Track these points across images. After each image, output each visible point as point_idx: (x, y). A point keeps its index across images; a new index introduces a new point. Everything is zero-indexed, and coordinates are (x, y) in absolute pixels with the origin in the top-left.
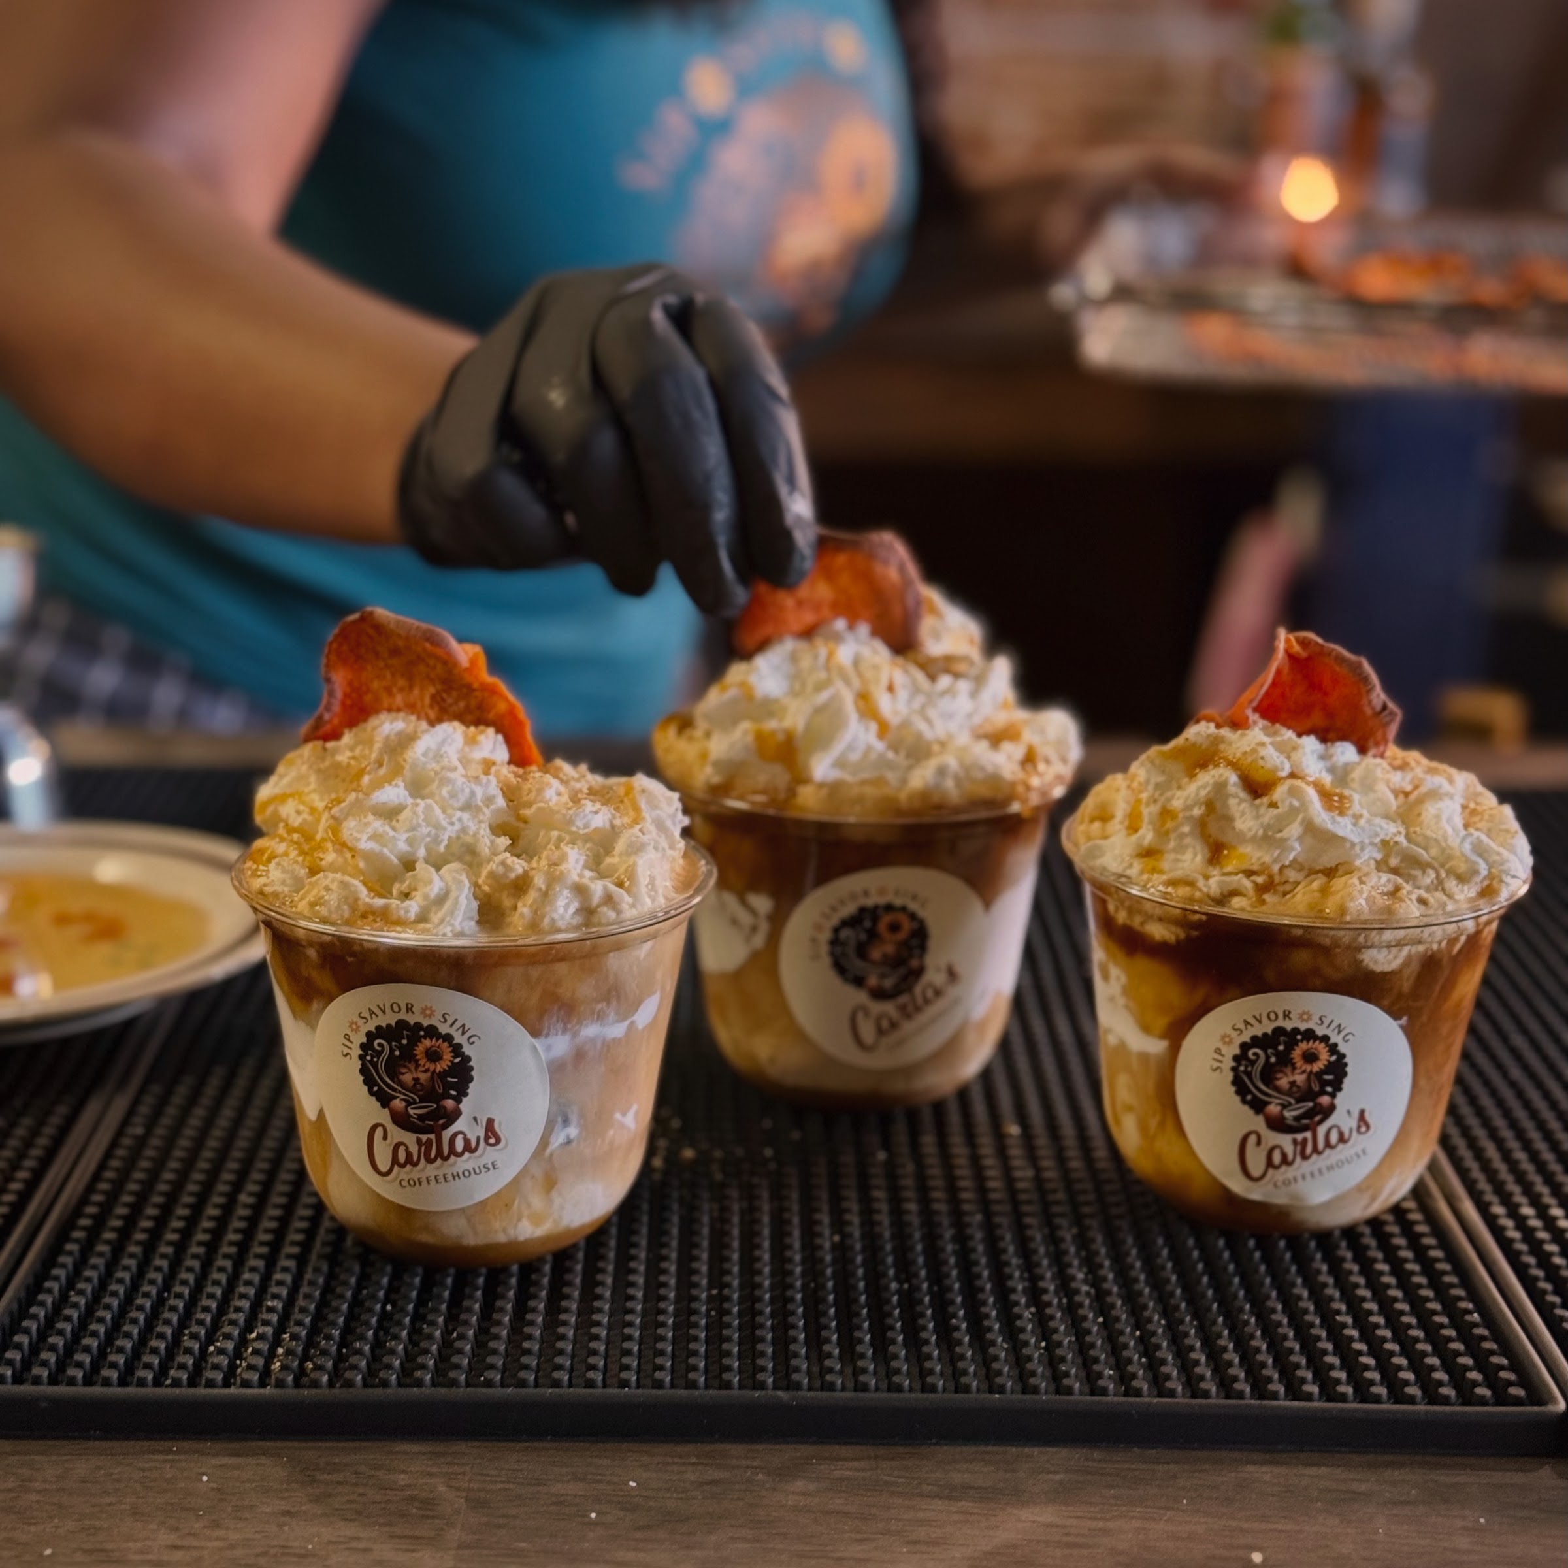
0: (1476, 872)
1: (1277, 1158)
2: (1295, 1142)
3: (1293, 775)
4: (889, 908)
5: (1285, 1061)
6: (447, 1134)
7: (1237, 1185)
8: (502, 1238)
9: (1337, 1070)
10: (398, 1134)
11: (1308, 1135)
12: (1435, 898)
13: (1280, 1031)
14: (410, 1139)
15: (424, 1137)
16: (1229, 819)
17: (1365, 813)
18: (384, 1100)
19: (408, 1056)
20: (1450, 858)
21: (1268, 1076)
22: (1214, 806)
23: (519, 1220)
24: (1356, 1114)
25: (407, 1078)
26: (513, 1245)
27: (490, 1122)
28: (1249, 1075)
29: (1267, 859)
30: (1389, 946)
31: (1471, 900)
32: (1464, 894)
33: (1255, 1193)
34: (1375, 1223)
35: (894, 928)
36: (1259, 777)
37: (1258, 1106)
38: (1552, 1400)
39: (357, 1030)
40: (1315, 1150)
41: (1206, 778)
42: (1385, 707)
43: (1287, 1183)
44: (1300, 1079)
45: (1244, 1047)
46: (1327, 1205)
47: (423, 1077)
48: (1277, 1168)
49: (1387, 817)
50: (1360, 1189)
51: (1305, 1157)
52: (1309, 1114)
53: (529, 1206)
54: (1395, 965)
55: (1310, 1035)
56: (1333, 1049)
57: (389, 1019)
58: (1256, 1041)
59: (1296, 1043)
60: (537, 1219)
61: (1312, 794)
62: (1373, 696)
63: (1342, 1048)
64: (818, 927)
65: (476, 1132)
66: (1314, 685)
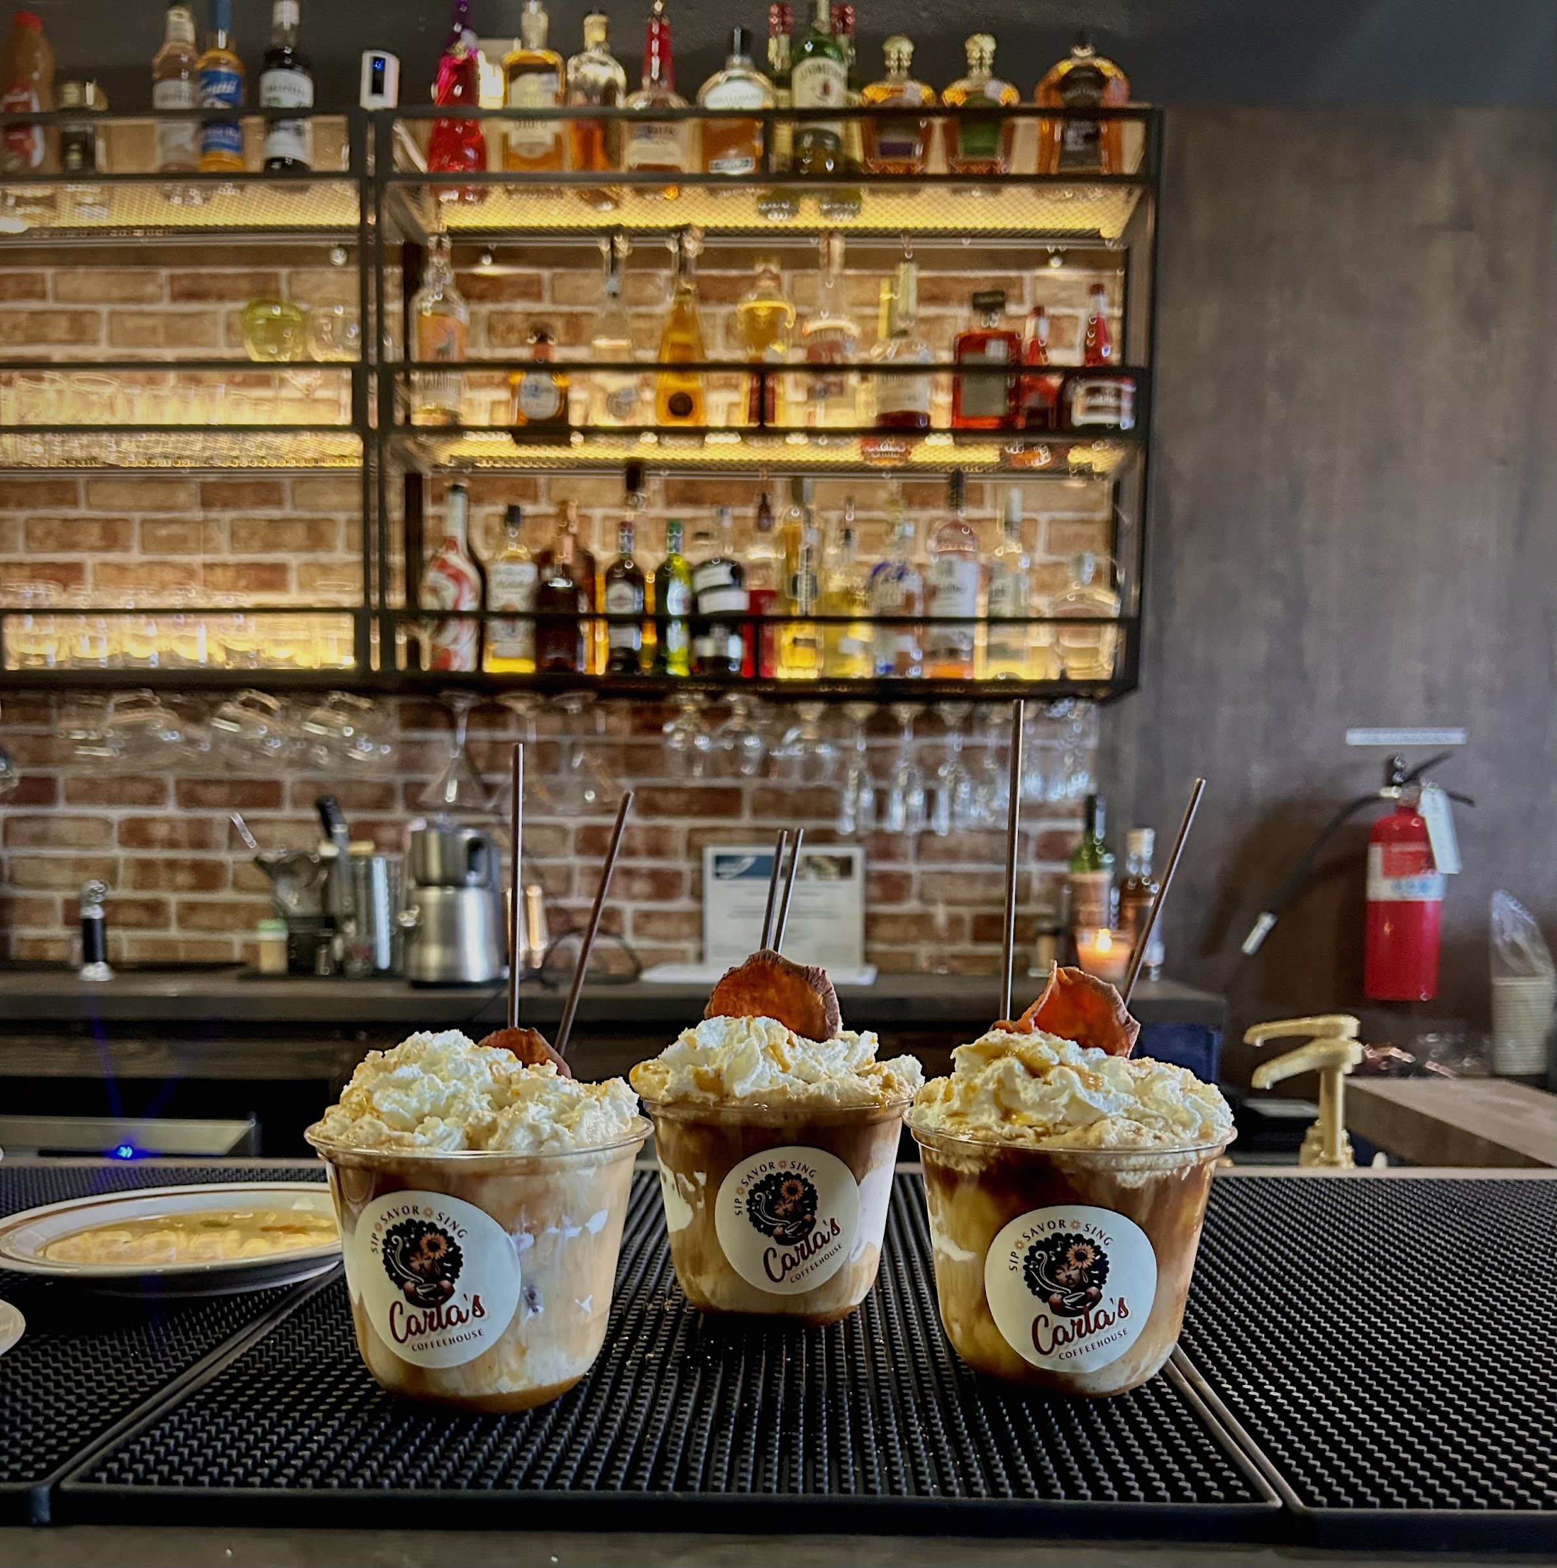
0: (1194, 1120)
1: (1060, 1337)
2: (1073, 1322)
3: (1061, 1064)
4: (788, 1175)
5: (1062, 1259)
6: (444, 1308)
7: (1033, 1358)
8: (489, 1391)
9: (1101, 1267)
10: (410, 1309)
11: (1082, 1317)
12: (1166, 1136)
13: (1057, 1236)
14: (418, 1312)
15: (428, 1311)
16: (1015, 1093)
17: (1113, 1090)
18: (400, 1282)
19: (416, 1248)
20: (1176, 1112)
21: (1051, 1271)
22: (1004, 1084)
23: (500, 1376)
24: (1117, 1302)
25: (416, 1265)
26: (499, 1398)
27: (476, 1298)
28: (1037, 1271)
29: (1044, 1119)
30: (1135, 1170)
31: (1193, 1140)
32: (1188, 1135)
33: (1045, 1364)
34: (1136, 1392)
35: (792, 1190)
36: (1037, 1065)
37: (1044, 1296)
38: (1272, 1498)
39: (380, 1229)
40: (1089, 1330)
41: (999, 1064)
42: (1128, 1021)
43: (1069, 1355)
44: (1074, 1274)
45: (1032, 1250)
46: (1100, 1372)
47: (427, 1263)
48: (1061, 1344)
49: (1128, 1092)
50: (1124, 1360)
51: (1081, 1336)
52: (1082, 1301)
53: (508, 1365)
54: (1140, 1183)
55: (1079, 1239)
56: (1097, 1250)
57: (401, 1220)
58: (1040, 1245)
59: (1070, 1245)
60: (515, 1377)
61: (1075, 1076)
62: (1120, 1013)
63: (1104, 1250)
64: (740, 1191)
65: (466, 1306)
66: (1077, 1005)
